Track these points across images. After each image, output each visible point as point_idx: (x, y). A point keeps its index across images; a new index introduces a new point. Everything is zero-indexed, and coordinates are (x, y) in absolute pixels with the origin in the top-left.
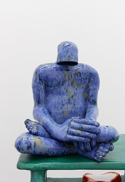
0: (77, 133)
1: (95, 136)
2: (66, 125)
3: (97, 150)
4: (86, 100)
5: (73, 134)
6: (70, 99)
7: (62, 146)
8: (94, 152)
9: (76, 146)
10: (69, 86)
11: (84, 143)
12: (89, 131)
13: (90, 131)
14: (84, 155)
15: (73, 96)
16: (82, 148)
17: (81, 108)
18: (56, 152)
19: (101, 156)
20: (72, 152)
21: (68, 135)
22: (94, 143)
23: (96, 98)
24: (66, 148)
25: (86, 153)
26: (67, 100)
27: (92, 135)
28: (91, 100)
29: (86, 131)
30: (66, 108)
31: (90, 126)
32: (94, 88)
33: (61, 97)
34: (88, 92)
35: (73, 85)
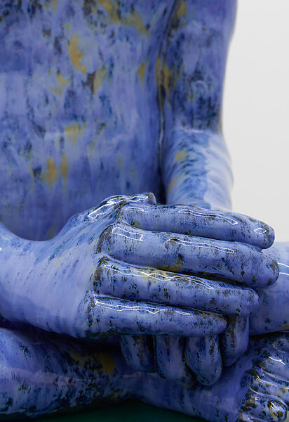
0: (154, 286)
1: (250, 299)
2: (84, 245)
3: (253, 373)
4: (160, 98)
5: (131, 295)
6: (79, 91)
7: (54, 361)
8: (238, 387)
9: (135, 360)
10: (68, 15)
11: (184, 341)
12: (218, 271)
13: (224, 271)
14: (176, 405)
15: (91, 77)
16: (174, 368)
17: (135, 144)
18: (25, 396)
19: (279, 403)
20: (107, 392)
21: (100, 299)
22: (240, 339)
23: (219, 89)
24: (76, 370)
25: (191, 395)
26: (61, 99)
27: (236, 297)
28: (192, 103)
29: (201, 275)
30: (57, 145)
31: (223, 247)
32: (208, 32)
33: (26, 83)
34: (174, 56)
35: (94, 14)
